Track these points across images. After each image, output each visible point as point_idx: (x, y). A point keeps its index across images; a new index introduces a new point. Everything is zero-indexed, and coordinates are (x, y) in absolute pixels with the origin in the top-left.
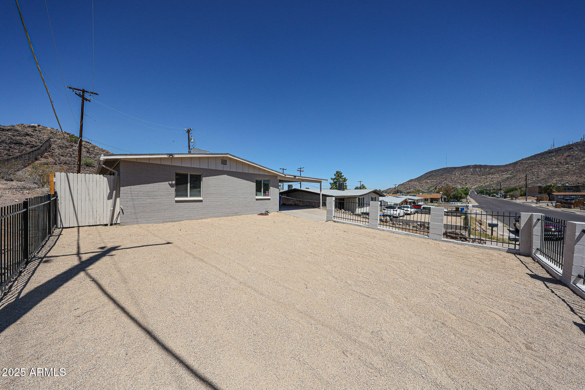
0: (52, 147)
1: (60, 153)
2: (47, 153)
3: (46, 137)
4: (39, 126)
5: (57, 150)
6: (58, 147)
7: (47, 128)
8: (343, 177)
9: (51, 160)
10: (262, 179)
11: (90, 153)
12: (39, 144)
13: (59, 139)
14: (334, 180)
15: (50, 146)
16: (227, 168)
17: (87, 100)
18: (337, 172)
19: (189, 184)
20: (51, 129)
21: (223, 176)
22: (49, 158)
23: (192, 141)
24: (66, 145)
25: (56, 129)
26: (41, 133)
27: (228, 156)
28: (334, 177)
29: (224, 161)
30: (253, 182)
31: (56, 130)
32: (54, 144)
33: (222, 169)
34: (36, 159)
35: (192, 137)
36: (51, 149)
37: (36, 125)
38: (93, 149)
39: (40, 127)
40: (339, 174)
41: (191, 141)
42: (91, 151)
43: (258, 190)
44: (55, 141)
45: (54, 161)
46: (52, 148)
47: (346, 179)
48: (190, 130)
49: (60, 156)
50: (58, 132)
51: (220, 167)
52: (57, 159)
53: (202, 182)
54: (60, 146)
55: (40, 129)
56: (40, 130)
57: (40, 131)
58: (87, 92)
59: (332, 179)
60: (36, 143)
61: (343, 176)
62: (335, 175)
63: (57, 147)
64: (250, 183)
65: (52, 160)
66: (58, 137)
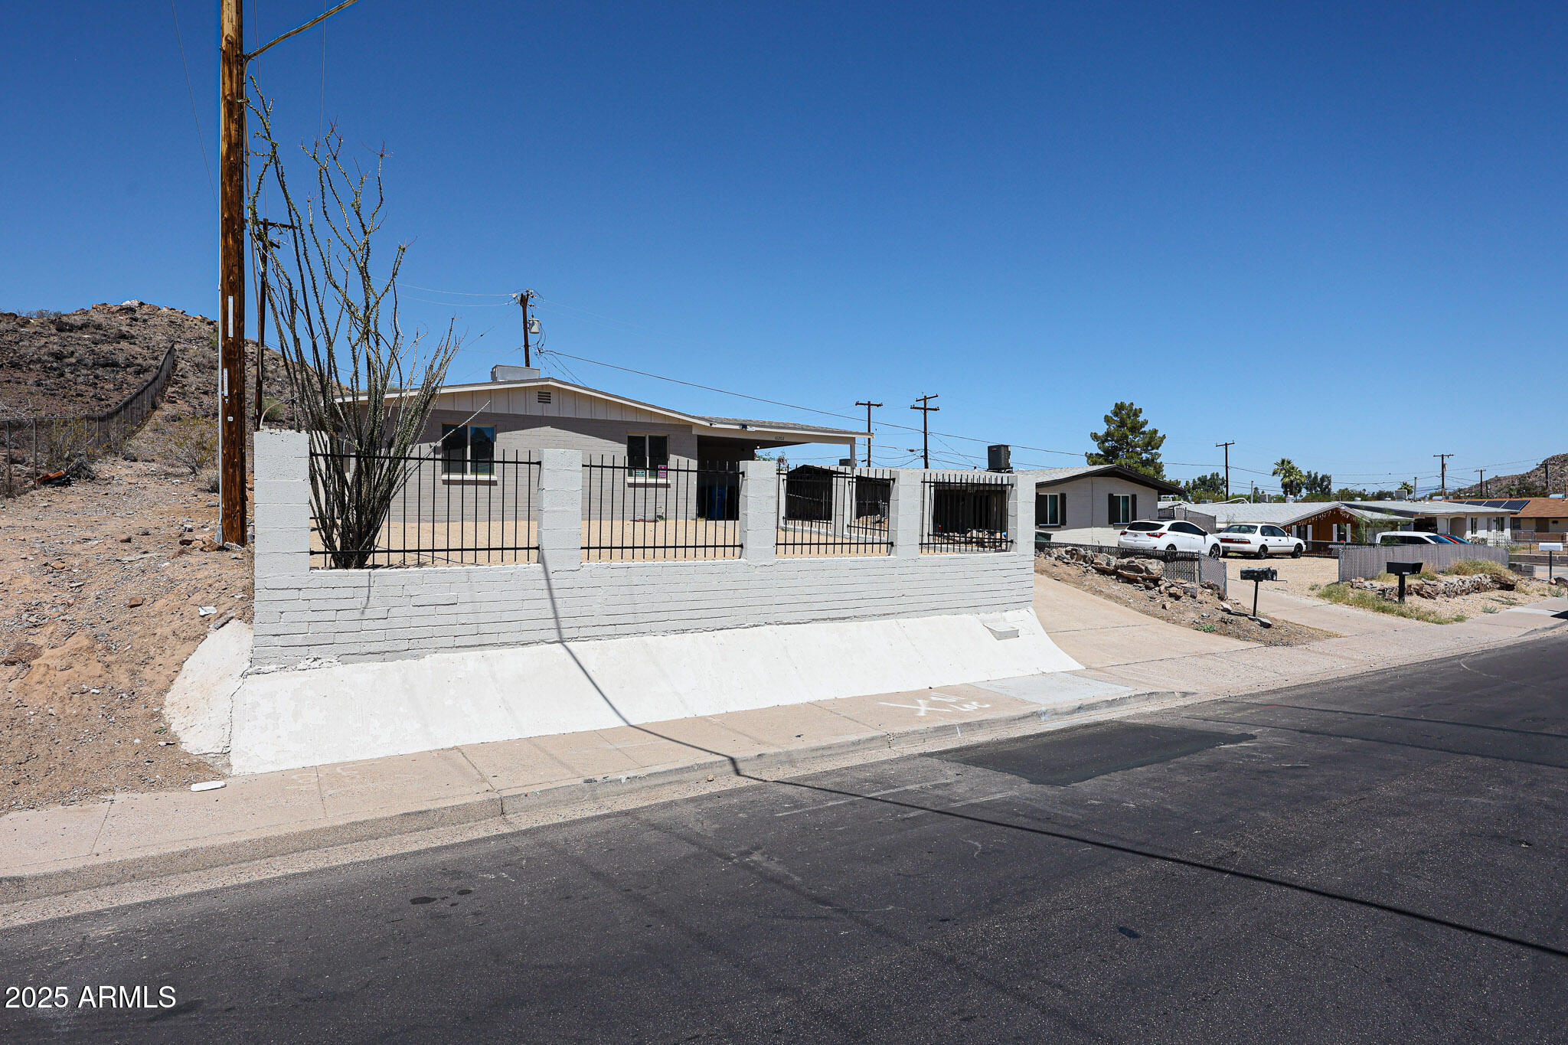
0: (178, 369)
1: (200, 385)
2: (172, 386)
3: (159, 339)
4: (141, 304)
5: (191, 378)
6: (193, 366)
7: (159, 309)
8: (1146, 429)
9: (182, 406)
10: (647, 434)
11: (268, 380)
12: (152, 362)
13: (191, 340)
14: (1107, 440)
15: (175, 366)
16: (551, 411)
17: (272, 244)
18: (1120, 408)
19: (469, 447)
20: (170, 312)
21: (545, 428)
22: (178, 401)
23: (535, 329)
24: (209, 358)
25: (181, 311)
26: (149, 326)
27: (550, 383)
28: (1102, 429)
29: (544, 395)
30: (620, 443)
31: (182, 313)
32: (183, 359)
33: (539, 414)
34: (155, 407)
35: (533, 316)
36: (178, 375)
37: (135, 303)
38: (274, 365)
39: (145, 309)
40: (1125, 420)
41: (532, 331)
42: (272, 372)
43: (635, 462)
44: (183, 351)
45: (191, 409)
46: (179, 372)
47: (1160, 434)
48: (528, 295)
49: (201, 396)
50: (187, 320)
51: (536, 409)
52: (195, 403)
53: (495, 443)
54: (197, 365)
55: (145, 314)
56: (146, 317)
57: (145, 321)
58: (273, 225)
59: (1095, 437)
60: (145, 359)
61: (1146, 422)
62: (1107, 419)
63: (191, 368)
64: (611, 445)
65: (186, 407)
66: (188, 335)
